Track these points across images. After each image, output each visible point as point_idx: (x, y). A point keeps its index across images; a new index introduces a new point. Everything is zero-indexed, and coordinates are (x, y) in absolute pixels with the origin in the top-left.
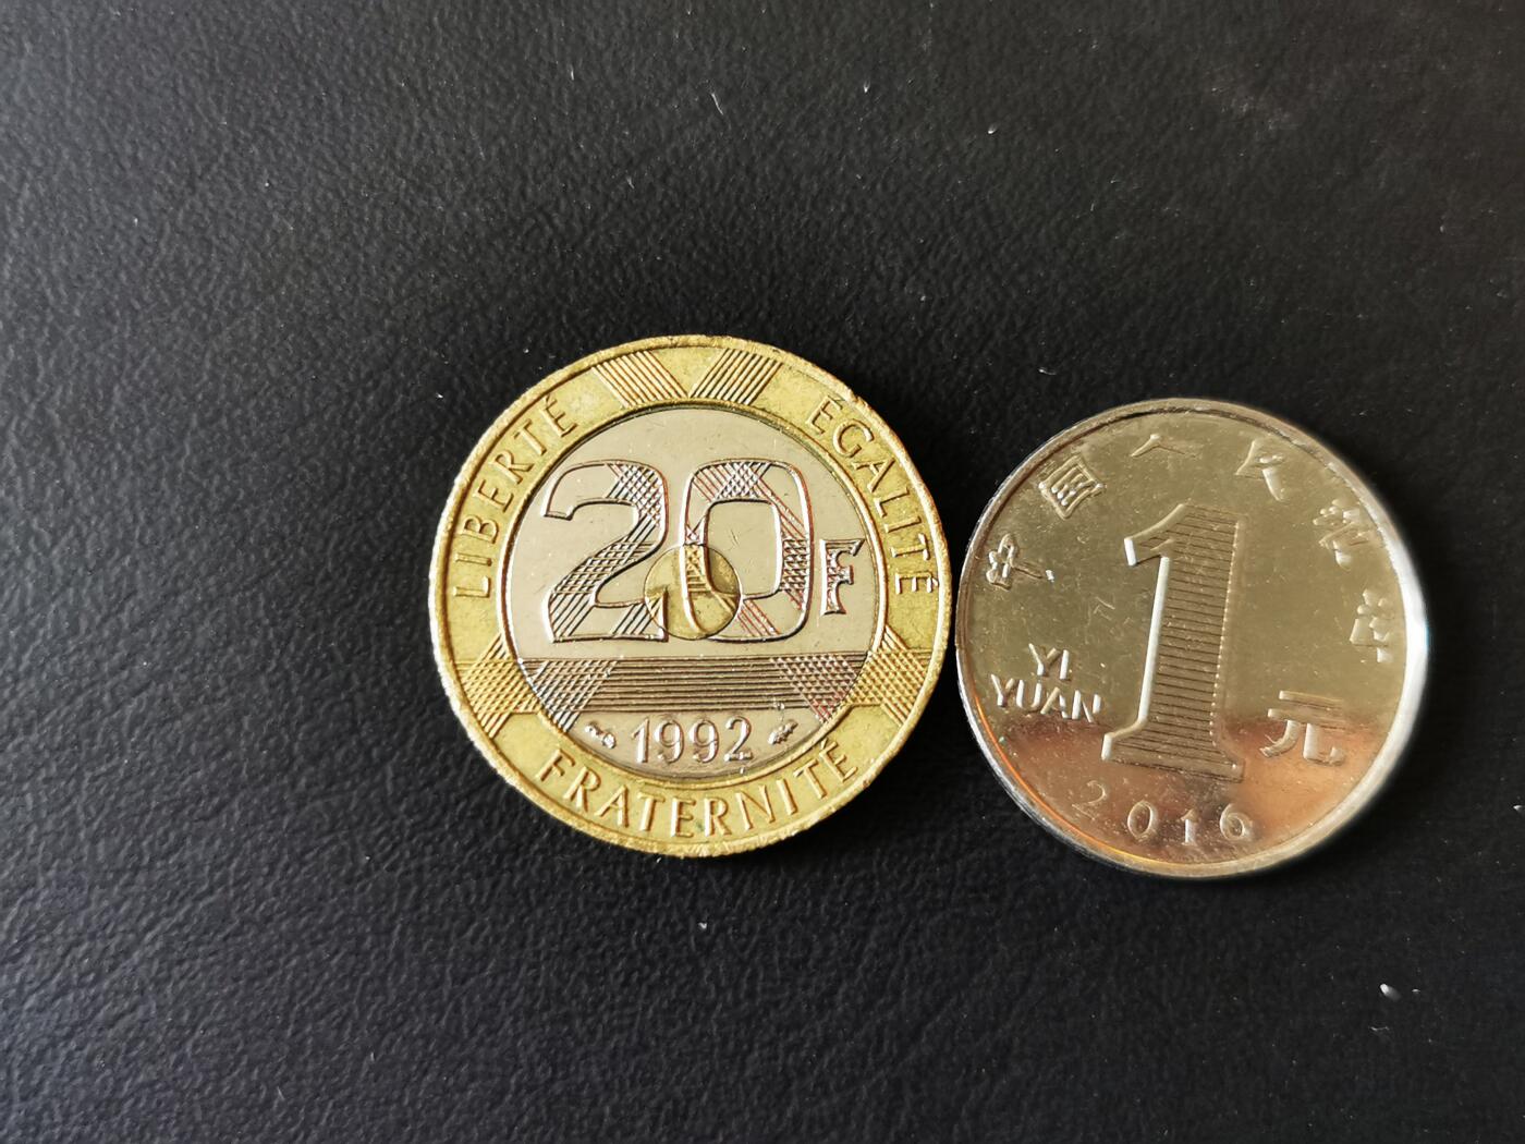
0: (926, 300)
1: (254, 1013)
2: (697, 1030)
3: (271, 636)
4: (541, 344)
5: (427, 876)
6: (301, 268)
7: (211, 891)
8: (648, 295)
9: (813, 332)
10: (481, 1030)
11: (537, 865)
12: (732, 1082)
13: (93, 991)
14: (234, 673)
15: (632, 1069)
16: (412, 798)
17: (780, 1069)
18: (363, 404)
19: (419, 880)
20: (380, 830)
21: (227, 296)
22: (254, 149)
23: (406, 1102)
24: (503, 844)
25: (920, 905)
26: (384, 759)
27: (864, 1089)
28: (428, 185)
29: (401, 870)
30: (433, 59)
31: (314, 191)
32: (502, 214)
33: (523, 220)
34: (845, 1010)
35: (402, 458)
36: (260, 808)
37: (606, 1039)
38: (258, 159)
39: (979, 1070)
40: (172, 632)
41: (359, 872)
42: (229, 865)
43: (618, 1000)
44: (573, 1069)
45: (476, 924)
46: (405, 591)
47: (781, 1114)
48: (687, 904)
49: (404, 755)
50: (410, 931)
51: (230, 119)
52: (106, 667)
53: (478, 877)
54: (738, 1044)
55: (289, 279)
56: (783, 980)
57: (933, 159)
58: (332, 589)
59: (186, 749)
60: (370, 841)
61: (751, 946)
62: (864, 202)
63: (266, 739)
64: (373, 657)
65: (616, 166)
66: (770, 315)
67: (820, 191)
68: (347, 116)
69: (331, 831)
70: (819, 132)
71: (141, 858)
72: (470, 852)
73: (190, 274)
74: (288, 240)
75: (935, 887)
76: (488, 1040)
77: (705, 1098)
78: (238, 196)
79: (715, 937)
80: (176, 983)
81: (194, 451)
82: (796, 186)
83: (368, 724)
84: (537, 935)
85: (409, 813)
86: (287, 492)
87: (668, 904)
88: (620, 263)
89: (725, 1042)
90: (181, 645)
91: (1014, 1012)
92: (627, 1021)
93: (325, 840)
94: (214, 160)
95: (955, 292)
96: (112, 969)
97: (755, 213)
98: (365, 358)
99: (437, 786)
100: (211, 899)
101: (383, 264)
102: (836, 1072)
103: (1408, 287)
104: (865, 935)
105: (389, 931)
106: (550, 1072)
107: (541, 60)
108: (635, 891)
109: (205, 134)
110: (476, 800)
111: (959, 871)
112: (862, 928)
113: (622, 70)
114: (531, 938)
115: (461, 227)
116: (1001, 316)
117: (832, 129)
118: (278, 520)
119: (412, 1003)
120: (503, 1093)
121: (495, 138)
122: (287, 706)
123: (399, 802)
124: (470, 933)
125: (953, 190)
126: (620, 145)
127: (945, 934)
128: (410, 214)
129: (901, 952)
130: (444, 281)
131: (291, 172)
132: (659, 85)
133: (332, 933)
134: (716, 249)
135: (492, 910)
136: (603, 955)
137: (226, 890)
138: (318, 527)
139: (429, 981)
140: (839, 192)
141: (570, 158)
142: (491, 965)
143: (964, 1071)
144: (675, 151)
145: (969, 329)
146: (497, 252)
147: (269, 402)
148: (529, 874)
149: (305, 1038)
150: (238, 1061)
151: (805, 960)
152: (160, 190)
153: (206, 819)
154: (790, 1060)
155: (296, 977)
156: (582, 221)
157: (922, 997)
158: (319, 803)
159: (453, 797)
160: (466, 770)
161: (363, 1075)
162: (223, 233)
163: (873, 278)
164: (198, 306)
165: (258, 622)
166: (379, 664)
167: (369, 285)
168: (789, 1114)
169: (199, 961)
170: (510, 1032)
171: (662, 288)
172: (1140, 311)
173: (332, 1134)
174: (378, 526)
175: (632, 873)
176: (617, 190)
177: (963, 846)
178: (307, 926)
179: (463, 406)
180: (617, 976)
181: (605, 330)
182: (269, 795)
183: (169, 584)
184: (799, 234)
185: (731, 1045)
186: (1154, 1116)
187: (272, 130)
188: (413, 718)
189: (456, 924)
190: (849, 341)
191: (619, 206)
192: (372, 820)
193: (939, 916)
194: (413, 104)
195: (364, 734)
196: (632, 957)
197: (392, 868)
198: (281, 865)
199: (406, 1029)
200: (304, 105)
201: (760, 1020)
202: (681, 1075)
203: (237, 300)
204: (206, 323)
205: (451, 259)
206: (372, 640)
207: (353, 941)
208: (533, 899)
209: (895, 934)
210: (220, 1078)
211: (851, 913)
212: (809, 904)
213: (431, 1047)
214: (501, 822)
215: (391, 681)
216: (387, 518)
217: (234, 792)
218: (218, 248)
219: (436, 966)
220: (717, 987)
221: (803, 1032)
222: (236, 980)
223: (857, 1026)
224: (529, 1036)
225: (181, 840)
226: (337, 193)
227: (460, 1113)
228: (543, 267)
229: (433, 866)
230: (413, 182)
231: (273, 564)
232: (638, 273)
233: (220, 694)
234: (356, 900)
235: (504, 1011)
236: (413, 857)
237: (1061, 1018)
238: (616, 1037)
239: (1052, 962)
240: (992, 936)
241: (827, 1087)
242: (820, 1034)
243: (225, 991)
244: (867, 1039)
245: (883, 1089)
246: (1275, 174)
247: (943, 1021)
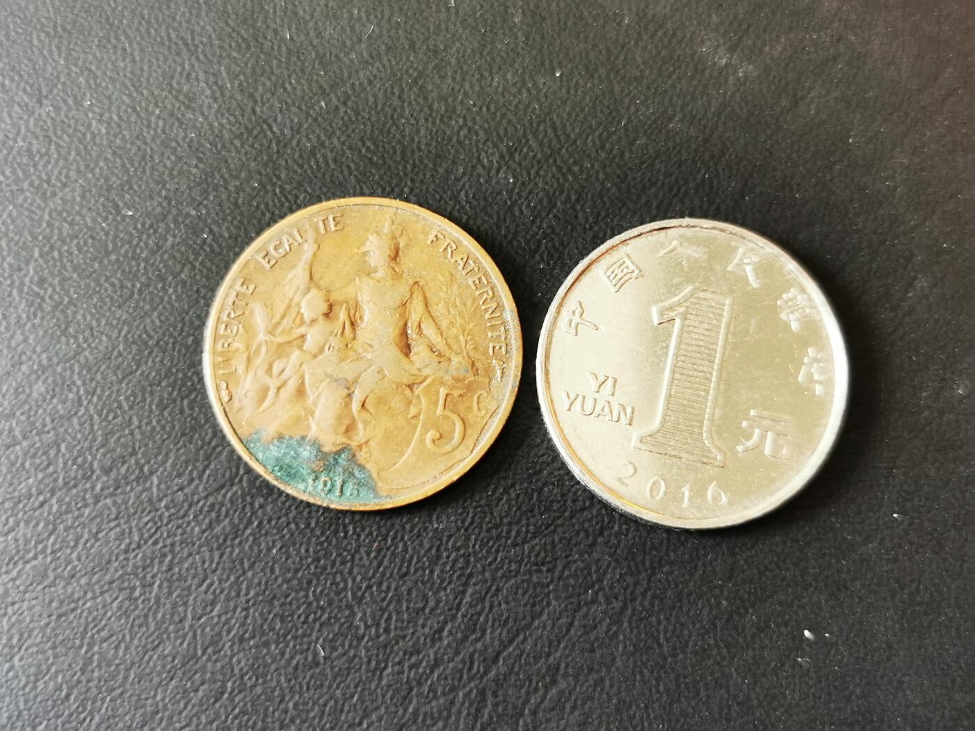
0: (514, 182)
1: (61, 638)
2: (352, 653)
3: (82, 392)
4: (262, 206)
5: (177, 549)
6: (109, 157)
7: (35, 557)
8: (333, 175)
9: (440, 201)
10: (210, 650)
11: (249, 543)
12: (373, 687)
14: (57, 415)
15: (308, 678)
16: (169, 498)
17: (405, 680)
18: (146, 243)
19: (172, 551)
20: (148, 518)
21: (60, 173)
22: (81, 80)
23: (159, 698)
24: (228, 529)
25: (500, 574)
26: (152, 473)
27: (461, 695)
28: (194, 105)
29: (160, 545)
30: (198, 24)
31: (119, 107)
32: (240, 124)
33: (253, 128)
34: (449, 643)
35: (170, 278)
36: (69, 503)
37: (292, 658)
38: (83, 86)
39: (537, 683)
40: (16, 389)
41: (133, 546)
42: (48, 540)
43: (300, 631)
44: (269, 677)
45: (208, 582)
46: (169, 364)
47: (405, 710)
48: (346, 571)
49: (165, 470)
50: (165, 584)
51: (66, 60)
53: (211, 550)
54: (378, 663)
55: (101, 163)
56: (409, 622)
57: (519, 92)
58: (123, 362)
59: (23, 464)
60: (141, 525)
61: (388, 599)
62: (474, 119)
63: (76, 458)
64: (147, 407)
65: (315, 94)
66: (412, 190)
67: (446, 111)
68: (142, 60)
69: (116, 518)
70: (446, 74)
72: (206, 534)
73: (37, 159)
74: (101, 139)
75: (510, 562)
76: (214, 658)
77: (355, 698)
78: (70, 109)
79: (364, 593)
80: (9, 618)
81: (36, 272)
82: (431, 108)
83: (143, 449)
84: (248, 589)
85: (167, 508)
86: (95, 300)
87: (334, 571)
88: (315, 155)
89: (369, 662)
90: (23, 397)
91: (562, 646)
92: (305, 647)
93: (112, 524)
94: (56, 86)
95: (532, 177)
97: (403, 125)
98: (148, 215)
99: (186, 491)
100: (34, 562)
101: (162, 154)
102: (442, 682)
103: (829, 177)
104: (464, 592)
105: (151, 585)
106: (254, 679)
107: (268, 26)
108: (313, 562)
109: (50, 69)
110: (211, 500)
111: (527, 552)
112: (461, 588)
113: (320, 33)
114: (244, 592)
115: (213, 132)
116: (561, 193)
117: (455, 72)
118: (89, 317)
119: (164, 633)
120: (222, 693)
121: (238, 75)
122: (90, 437)
123: (160, 500)
124: (204, 587)
125: (533, 112)
126: (317, 81)
127: (516, 594)
128: (181, 123)
129: (487, 605)
130: (201, 166)
131: (104, 95)
132: (344, 44)
133: (114, 585)
134: (377, 147)
135: (219, 572)
136: (291, 603)
137: (46, 557)
138: (115, 322)
139: (176, 618)
140: (458, 112)
141: (285, 89)
142: (218, 608)
143: (527, 684)
144: (353, 85)
145: (541, 200)
146: (236, 148)
147: (86, 242)
148: (244, 548)
149: (93, 655)
150: (48, 670)
151: (424, 609)
152: (19, 104)
153: (35, 510)
154: (412, 674)
155: (90, 613)
156: (291, 128)
157: (500, 634)
158: (109, 501)
159: (196, 497)
160: (204, 481)
161: (131, 680)
162: (59, 133)
163: (479, 167)
164: (41, 179)
165: (74, 383)
166: (151, 411)
167: (153, 168)
168: (411, 710)
169: (26, 603)
170: (229, 652)
171: (342, 172)
172: (653, 190)
173: (109, 718)
174: (153, 321)
175: (311, 550)
176: (314, 110)
177: (529, 535)
178: (98, 582)
179: (210, 245)
180: (299, 617)
181: (304, 198)
182: (77, 495)
183: (16, 357)
184: (432, 138)
185: (373, 663)
186: (652, 716)
187: (93, 68)
188: (171, 447)
189: (196, 581)
190: (463, 207)
191: (316, 120)
192: (143, 512)
193: (512, 581)
194: (185, 54)
195: (139, 456)
196: (310, 604)
197: (155, 543)
198: (83, 540)
199: (160, 649)
200: (115, 52)
201: (392, 647)
202: (340, 683)
203: (67, 176)
204: (46, 190)
205: (207, 152)
206: (147, 395)
207: (128, 591)
208: (246, 565)
209: (483, 593)
210: (37, 680)
211: (455, 578)
212: (427, 572)
213: (177, 661)
214: (227, 515)
215: (158, 421)
216: (159, 317)
217: (53, 494)
218: (55, 143)
219: (180, 609)
220: (365, 624)
221: (421, 656)
222: (49, 616)
223: (457, 653)
224: (241, 655)
225: (17, 524)
226: (134, 109)
227: (193, 706)
228: (265, 158)
229: (182, 542)
230: (183, 103)
231: (85, 345)
232: (327, 164)
233: (46, 429)
234: (131, 563)
235: (225, 638)
236: (169, 536)
237: (592, 650)
238: (298, 657)
239: (587, 613)
240: (548, 595)
241: (436, 693)
242: (432, 658)
243: (42, 623)
244: (463, 661)
245: (473, 695)
246: (743, 104)
247: (514, 650)
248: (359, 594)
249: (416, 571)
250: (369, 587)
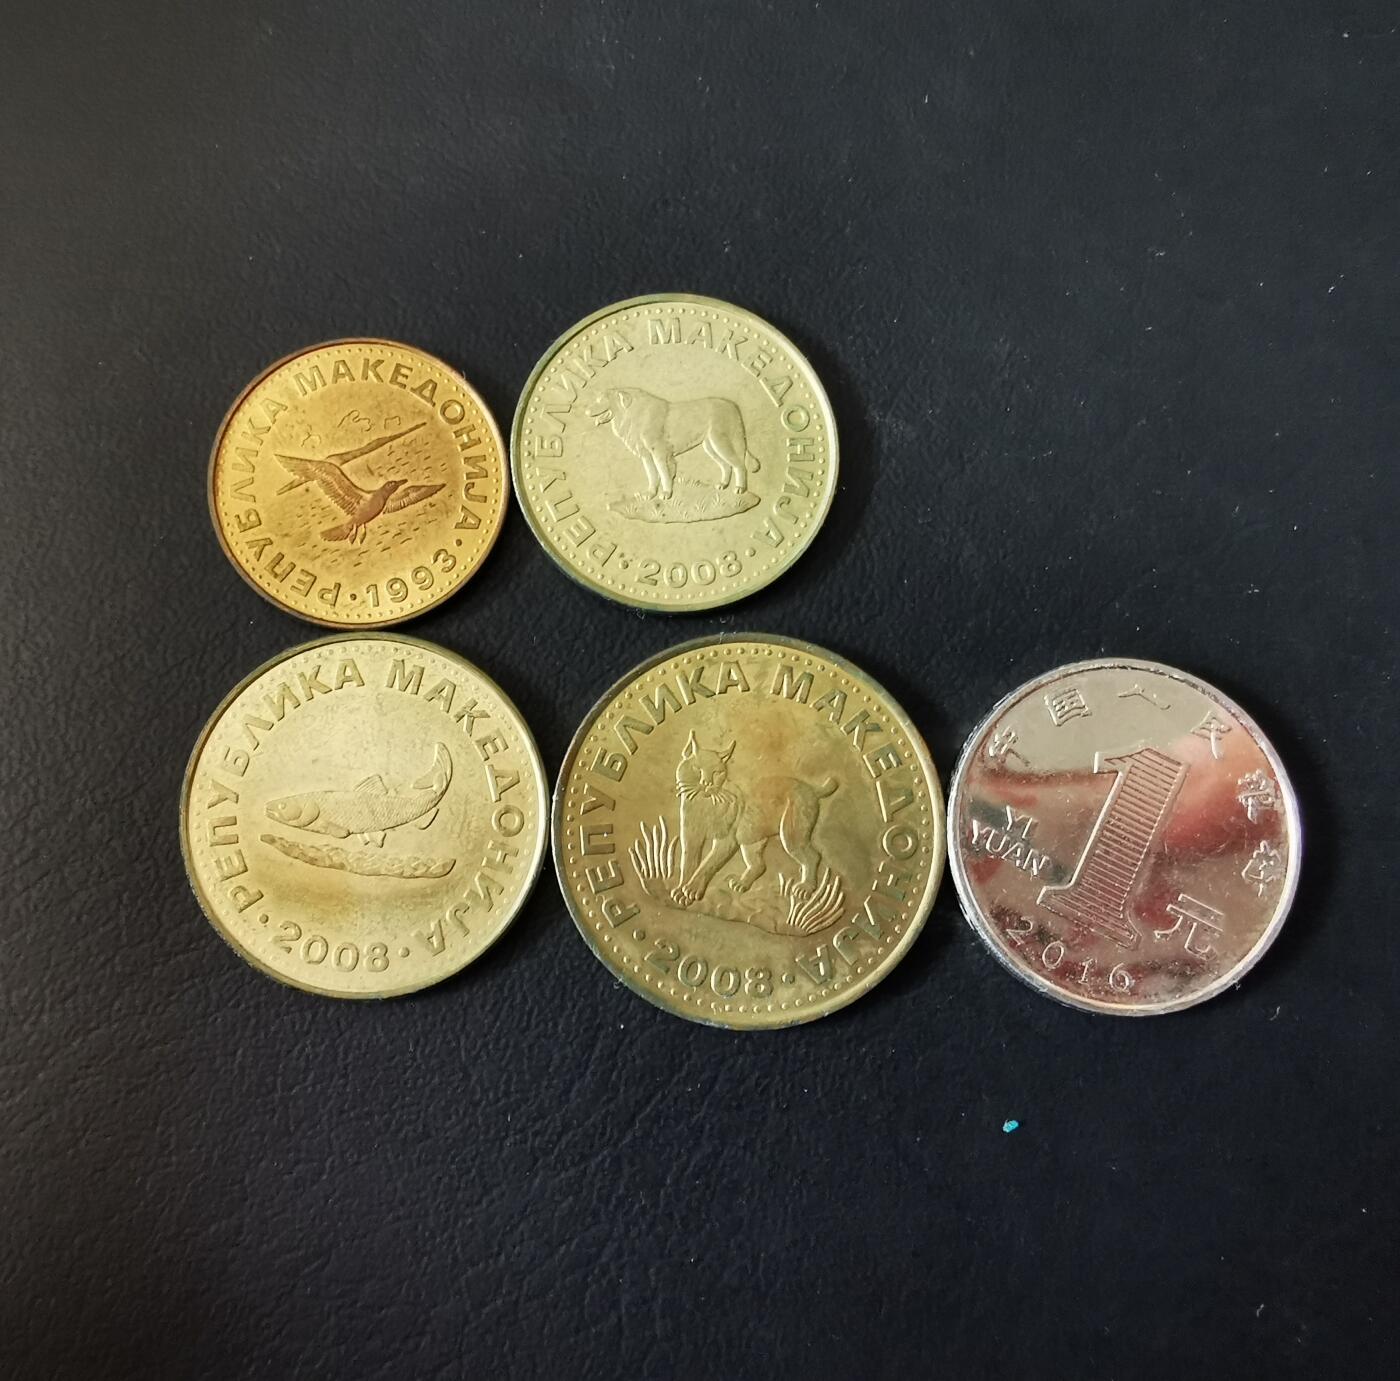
2: (467, 1121)
7: (97, 1028)
10: (304, 1125)
12: (493, 1160)
13: (8, 1104)
15: (418, 1151)
17: (529, 1151)
27: (593, 1165)
34: (577, 1104)
37: (399, 1130)
39: (679, 1148)
41: (212, 1009)
42: (112, 1005)
43: (408, 1099)
44: (373, 1153)
45: (300, 1046)
47: (531, 1183)
48: (458, 1027)
50: (250, 1052)
52: (17, 861)
53: (301, 1010)
56: (531, 1083)
61: (507, 1057)
69: (191, 977)
71: (44, 1003)
76: (310, 1133)
77: (472, 1175)
79: (480, 1051)
80: (71, 1097)
84: (346, 1054)
87: (444, 1027)
89: (487, 1132)
90: (75, 841)
91: (705, 1104)
92: (413, 1117)
96: (23, 1088)
100: (98, 1032)
102: (571, 1151)
104: (593, 1046)
105: (234, 1053)
106: (356, 1156)
112: (589, 1042)
119: (250, 1107)
120: (320, 1174)
124: (295, 1053)
129: (619, 1060)
133: (191, 1055)
135: (311, 1036)
137: (110, 1025)
139: (264, 1090)
142: (311, 1076)
143: (668, 1149)
149: (170, 1135)
150: (119, 1155)
151: (547, 1067)
153: (96, 971)
154: (537, 1142)
155: (164, 1088)
157: (635, 1093)
158: (180, 958)
161: (214, 1163)
168: (537, 1184)
169: (89, 1079)
170: (326, 1127)
178: (172, 1051)
180: (406, 1083)
182: (143, 953)
185: (492, 1132)
189: (285, 1047)
196: (418, 1067)
198: (152, 1005)
199: (246, 1127)
202: (453, 1158)
209: (614, 1047)
211: (582, 1031)
212: (550, 1024)
213: (266, 1140)
217: (116, 953)
219: (269, 1079)
220: (482, 1088)
221: (546, 1122)
222: (117, 1092)
223: (587, 1116)
224: (340, 1129)
225: (75, 988)
229: (266, 1003)
235: (321, 1111)
236: (252, 997)
237: (739, 1107)
238: (406, 1128)
239: (733, 1066)
240: (688, 1045)
241: (564, 1162)
242: (559, 1124)
243: (109, 1101)
244: (594, 1125)
245: (607, 1165)
246: (900, 471)
247: (652, 1110)
248: (474, 1053)
249: (537, 1026)
250: (486, 1045)
